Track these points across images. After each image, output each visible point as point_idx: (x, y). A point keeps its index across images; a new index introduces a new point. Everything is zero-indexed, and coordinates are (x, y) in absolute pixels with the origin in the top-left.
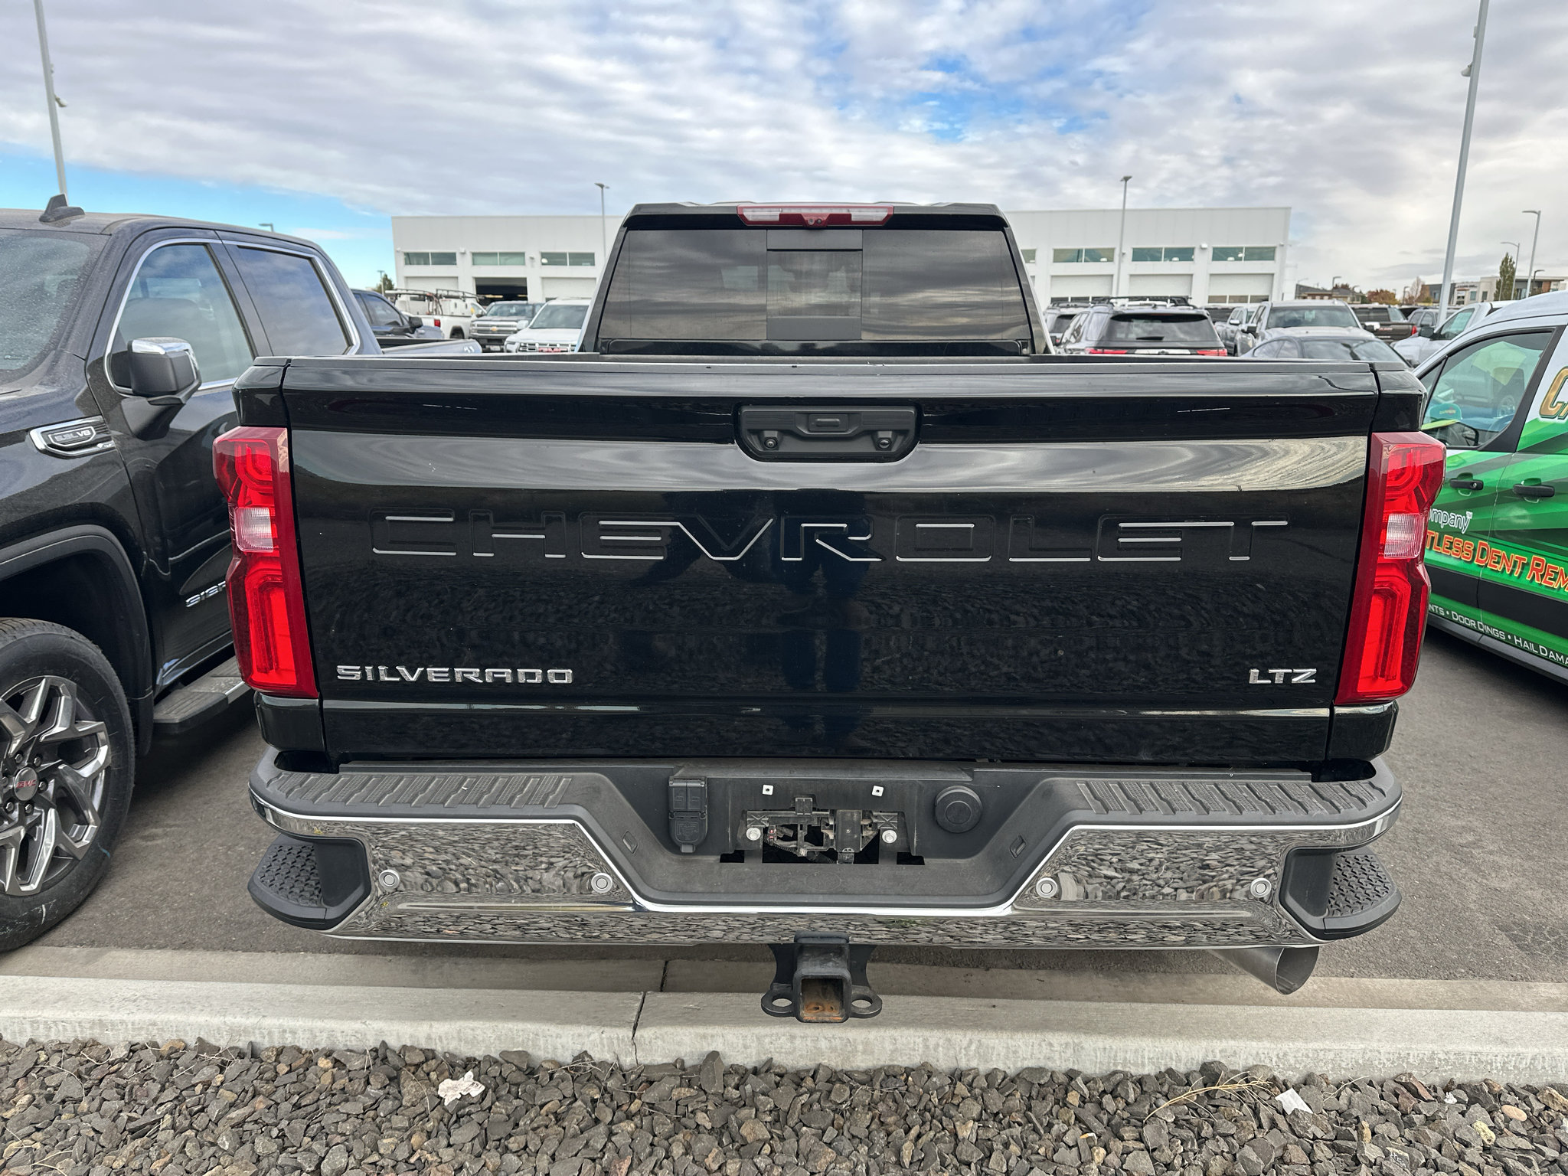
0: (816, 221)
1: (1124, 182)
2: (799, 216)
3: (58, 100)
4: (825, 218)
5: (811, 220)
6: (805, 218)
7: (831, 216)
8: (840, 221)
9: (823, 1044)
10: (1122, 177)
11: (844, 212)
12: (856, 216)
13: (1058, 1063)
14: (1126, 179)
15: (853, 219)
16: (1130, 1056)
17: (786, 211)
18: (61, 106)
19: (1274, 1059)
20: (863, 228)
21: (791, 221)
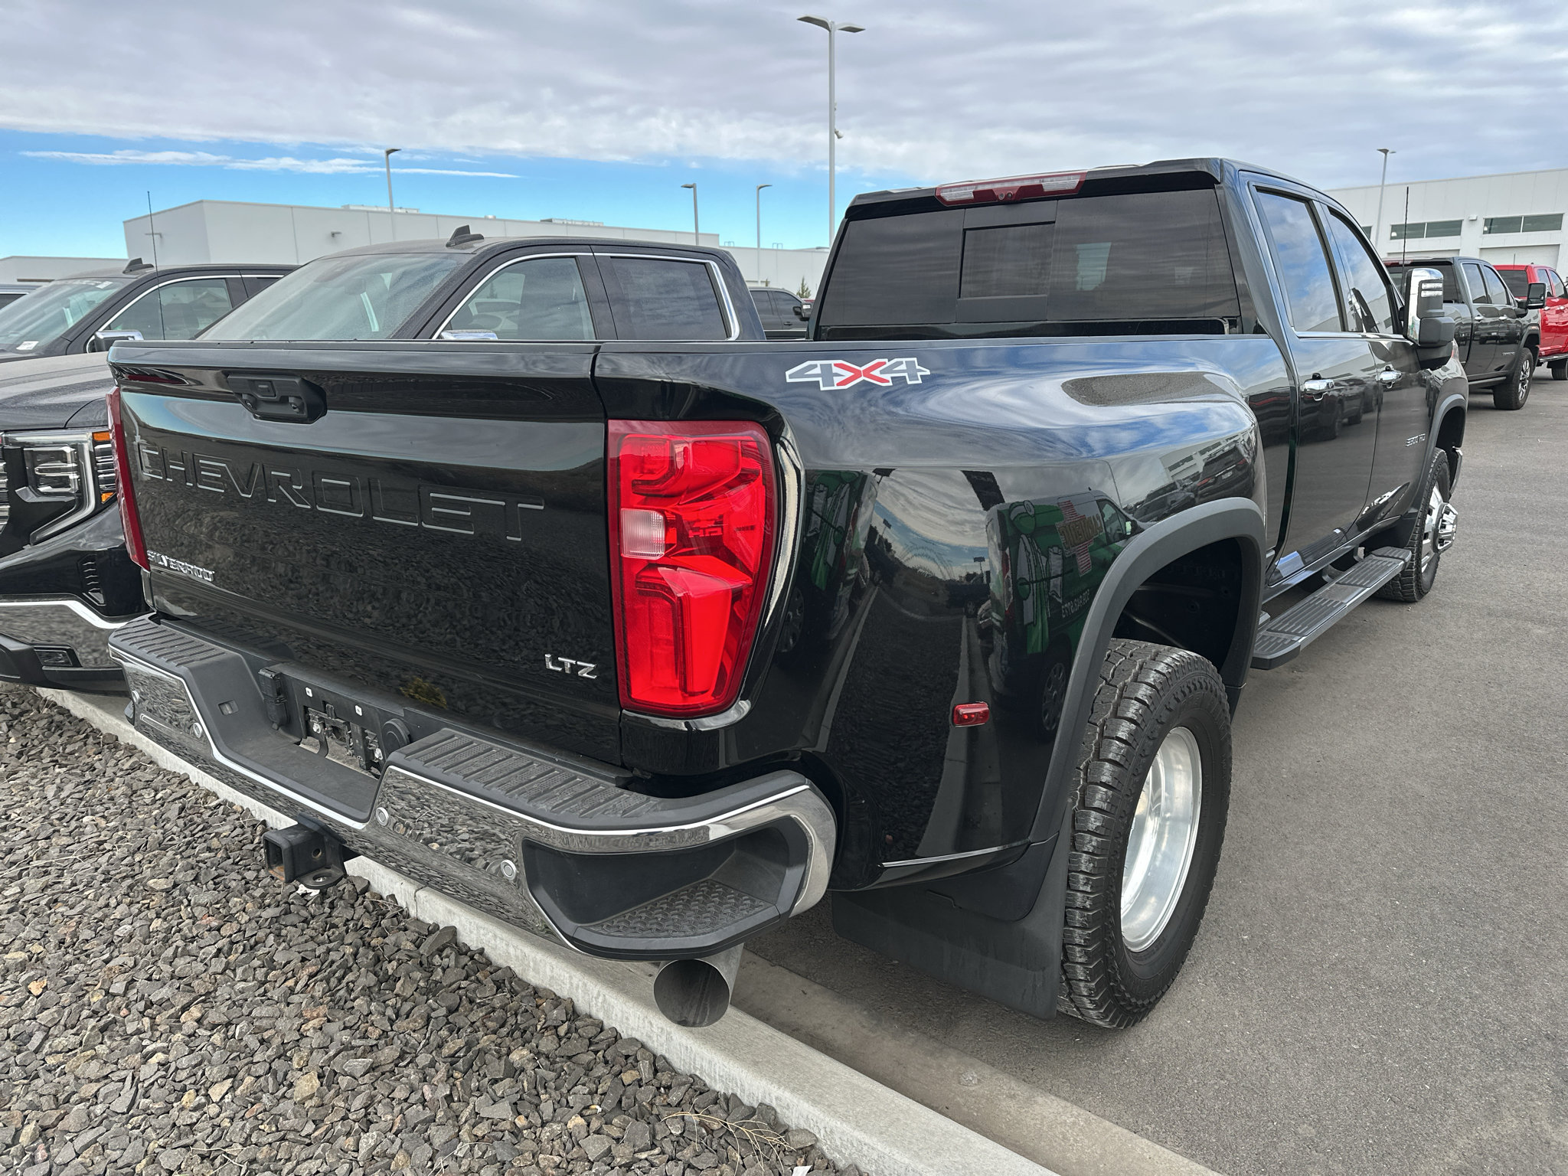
0: (1007, 196)
2: (991, 193)
3: (836, 133)
4: (1015, 192)
5: (1002, 195)
6: (996, 194)
7: (1022, 188)
8: (1031, 194)
9: (512, 950)
11: (1037, 182)
12: (1049, 186)
13: (656, 1044)
15: (1046, 189)
16: (705, 1065)
17: (980, 188)
18: (839, 137)
19: (822, 1132)
20: (1055, 199)
21: (984, 198)
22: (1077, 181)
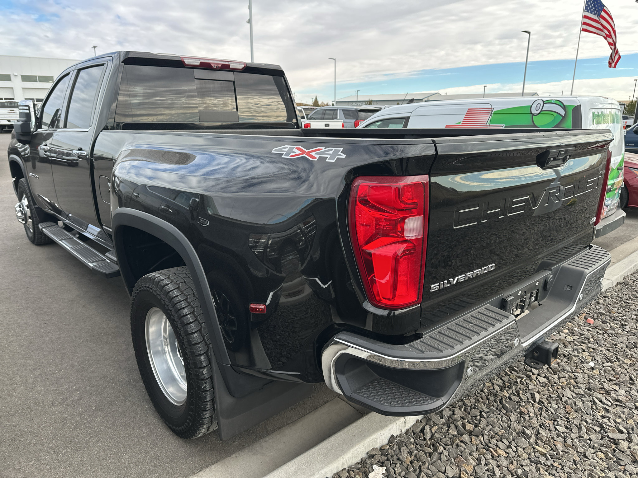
0: (217, 67)
1: (94, 49)
2: (209, 64)
4: (220, 66)
5: (215, 66)
6: (212, 65)
7: (223, 65)
8: (225, 67)
10: (93, 46)
12: (232, 65)
14: (95, 47)
15: (231, 67)
17: (203, 61)
20: (233, 71)
22: (243, 66)
